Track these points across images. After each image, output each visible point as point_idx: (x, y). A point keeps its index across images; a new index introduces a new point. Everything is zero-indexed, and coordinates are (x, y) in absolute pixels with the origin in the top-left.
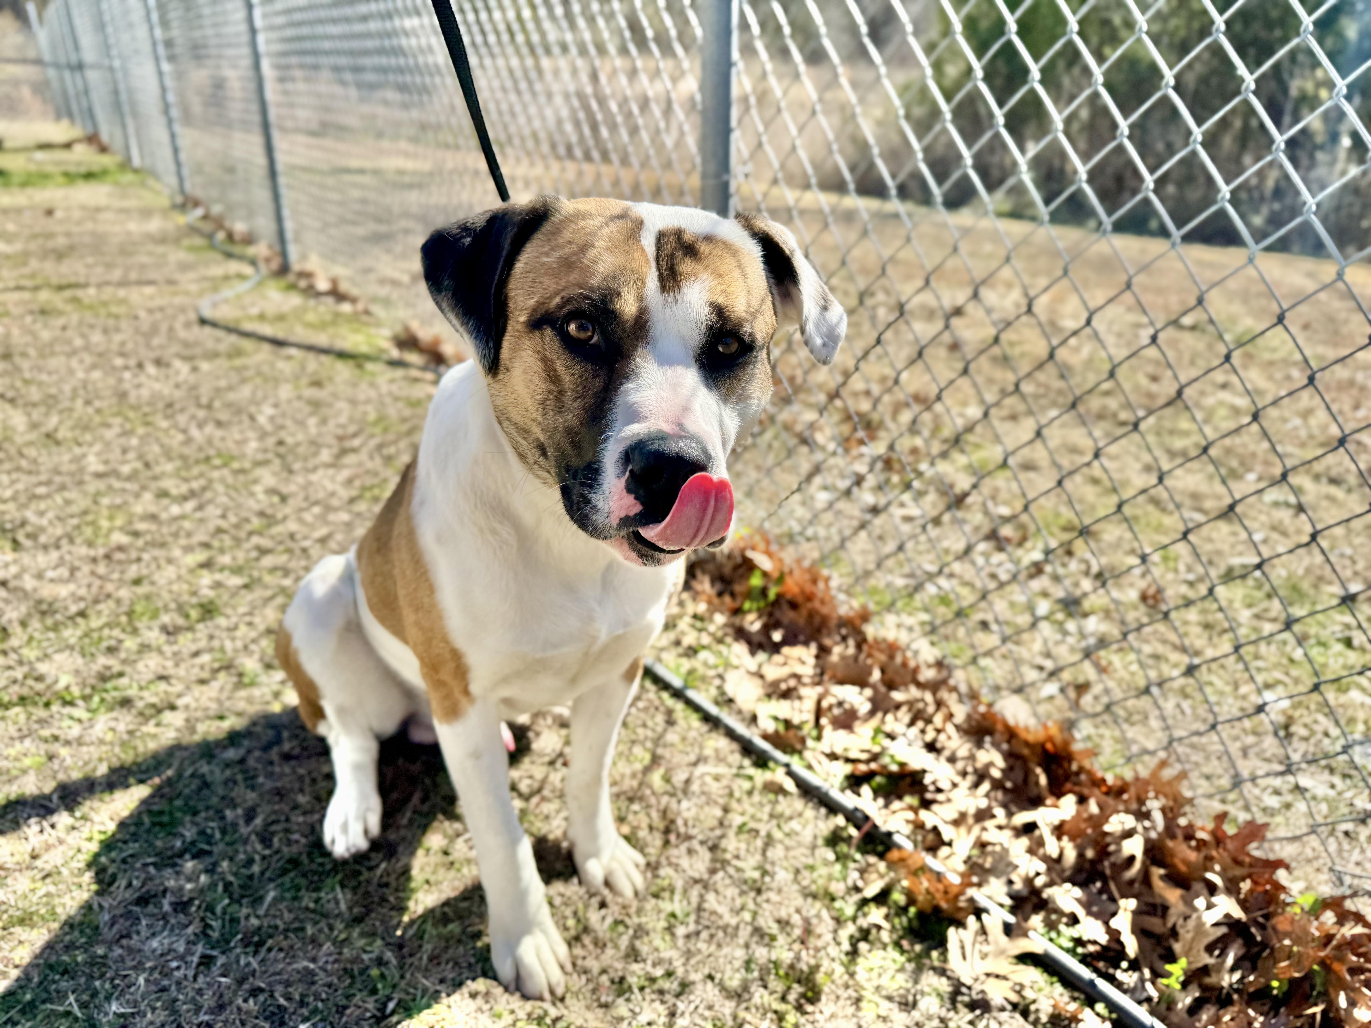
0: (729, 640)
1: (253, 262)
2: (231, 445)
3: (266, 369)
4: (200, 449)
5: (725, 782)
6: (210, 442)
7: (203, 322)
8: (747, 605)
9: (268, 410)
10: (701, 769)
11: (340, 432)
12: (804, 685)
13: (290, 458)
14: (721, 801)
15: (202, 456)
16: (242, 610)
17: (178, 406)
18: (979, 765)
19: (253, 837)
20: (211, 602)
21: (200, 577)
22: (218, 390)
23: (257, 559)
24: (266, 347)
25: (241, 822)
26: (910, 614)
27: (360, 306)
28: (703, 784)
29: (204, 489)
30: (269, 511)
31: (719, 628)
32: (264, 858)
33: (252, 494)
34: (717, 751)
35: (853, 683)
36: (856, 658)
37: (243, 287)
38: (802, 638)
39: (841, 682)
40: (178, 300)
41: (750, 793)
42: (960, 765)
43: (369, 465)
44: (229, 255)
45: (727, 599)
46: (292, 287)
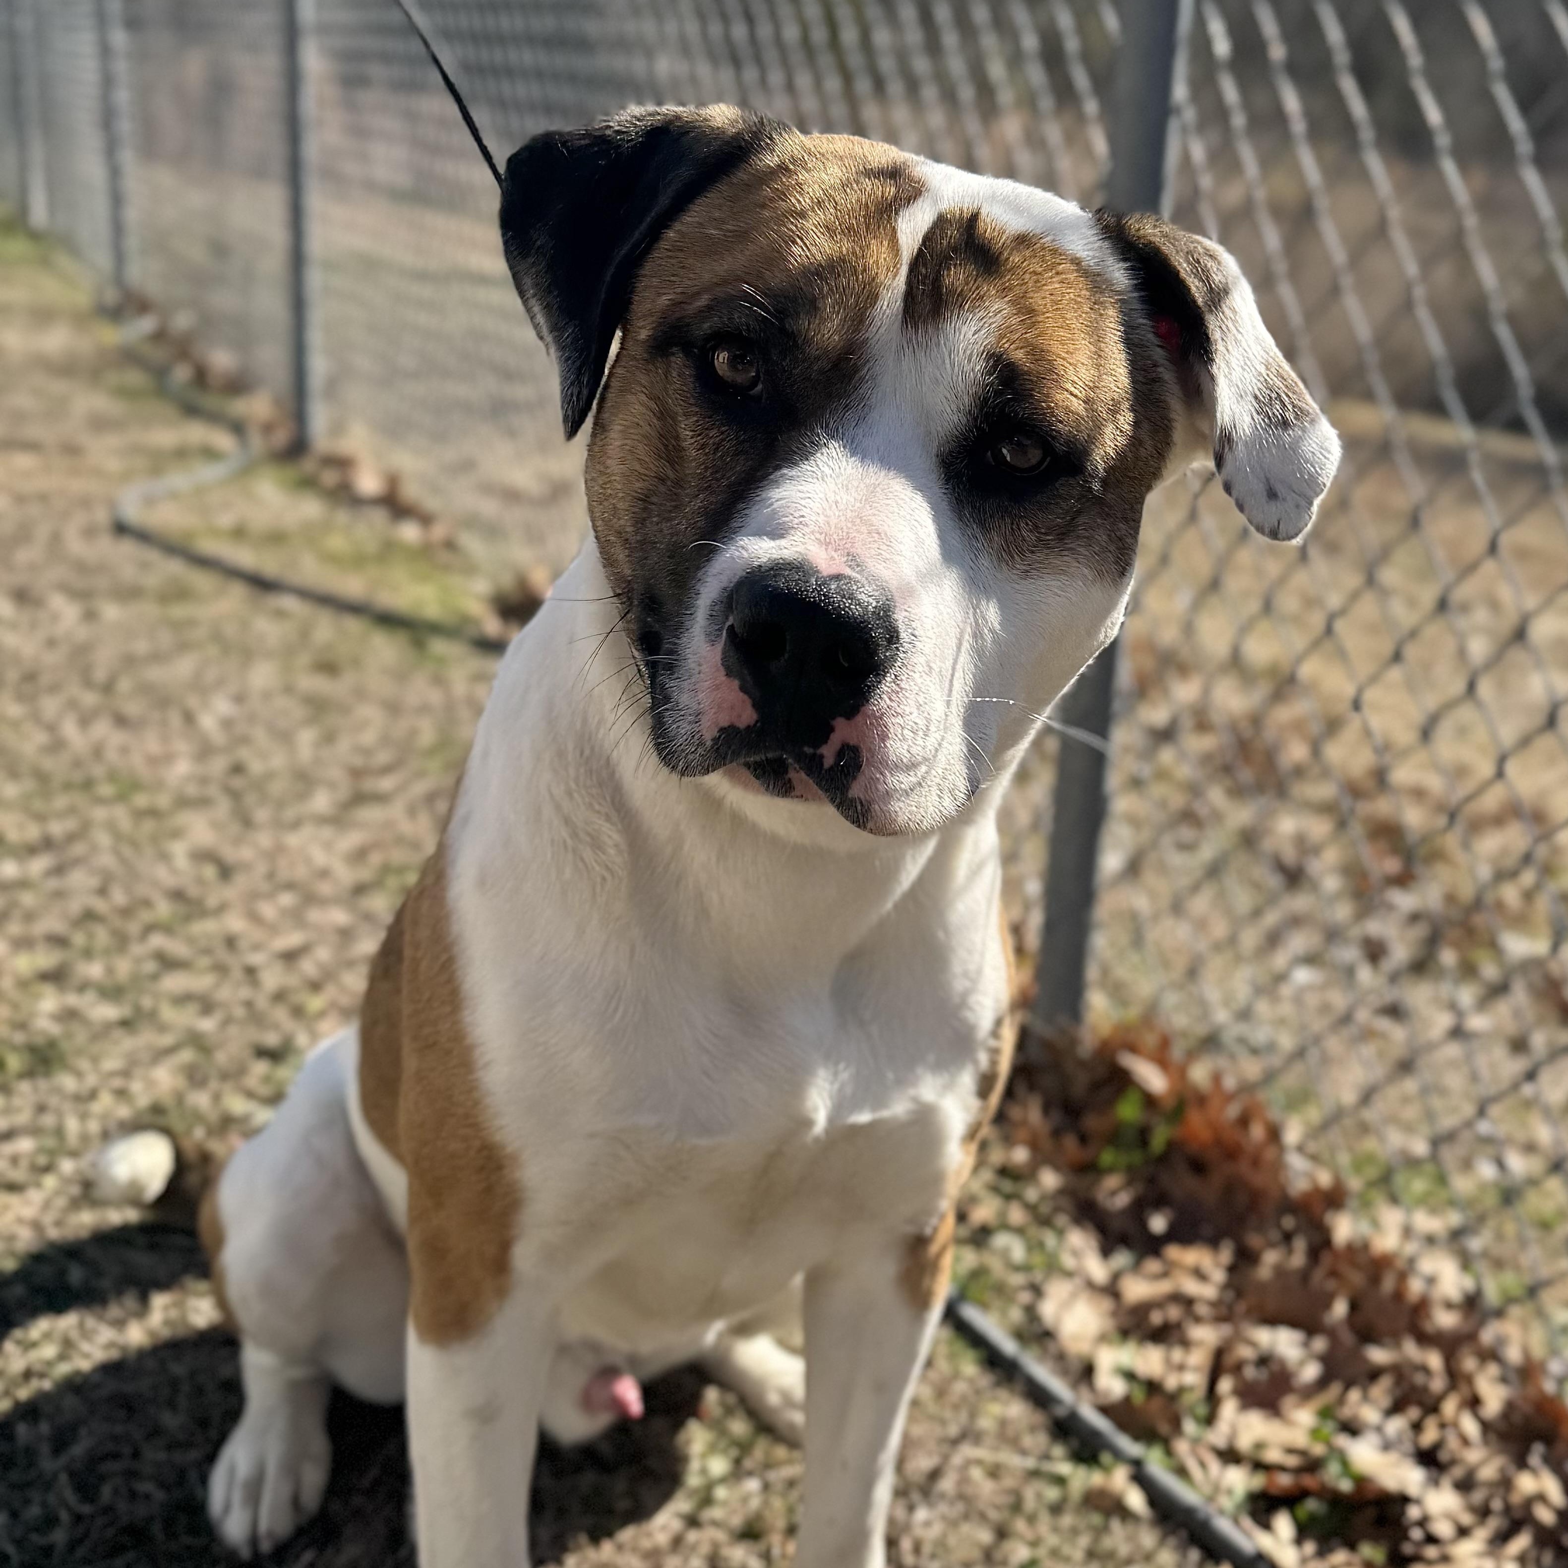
0: (1062, 1220)
1: (238, 428)
2: (137, 762)
3: (230, 630)
4: (77, 763)
5: (1009, 1482)
6: (98, 752)
7: (121, 529)
8: (1107, 1157)
9: (222, 706)
10: (967, 1451)
11: (358, 761)
12: (1198, 1320)
13: (250, 799)
14: (994, 1515)
15: (77, 776)
16: (111, 1064)
17: (45, 679)
18: (1516, 1499)
19: (63, 1478)
20: (52, 1044)
21: (38, 997)
22: (130, 661)
23: (155, 977)
24: (238, 592)
25: (45, 1449)
26: (1434, 1211)
27: (439, 532)
28: (964, 1480)
29: (71, 838)
30: (193, 891)
31: (1043, 1198)
32: (78, 1518)
33: (164, 857)
34: (1003, 1423)
35: (1293, 1323)
36: (1305, 1275)
37: (209, 473)
38: (1207, 1230)
39: (1272, 1320)
40: (78, 486)
41: (1056, 1509)
42: (1478, 1496)
43: (406, 827)
44: (191, 411)
45: (1070, 1143)
46: (308, 484)
